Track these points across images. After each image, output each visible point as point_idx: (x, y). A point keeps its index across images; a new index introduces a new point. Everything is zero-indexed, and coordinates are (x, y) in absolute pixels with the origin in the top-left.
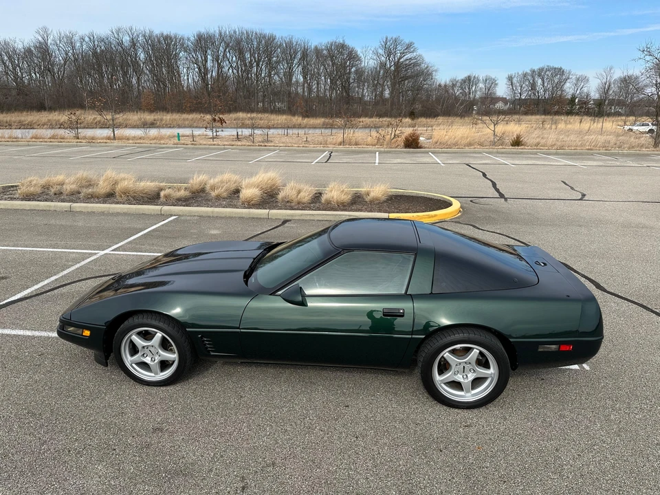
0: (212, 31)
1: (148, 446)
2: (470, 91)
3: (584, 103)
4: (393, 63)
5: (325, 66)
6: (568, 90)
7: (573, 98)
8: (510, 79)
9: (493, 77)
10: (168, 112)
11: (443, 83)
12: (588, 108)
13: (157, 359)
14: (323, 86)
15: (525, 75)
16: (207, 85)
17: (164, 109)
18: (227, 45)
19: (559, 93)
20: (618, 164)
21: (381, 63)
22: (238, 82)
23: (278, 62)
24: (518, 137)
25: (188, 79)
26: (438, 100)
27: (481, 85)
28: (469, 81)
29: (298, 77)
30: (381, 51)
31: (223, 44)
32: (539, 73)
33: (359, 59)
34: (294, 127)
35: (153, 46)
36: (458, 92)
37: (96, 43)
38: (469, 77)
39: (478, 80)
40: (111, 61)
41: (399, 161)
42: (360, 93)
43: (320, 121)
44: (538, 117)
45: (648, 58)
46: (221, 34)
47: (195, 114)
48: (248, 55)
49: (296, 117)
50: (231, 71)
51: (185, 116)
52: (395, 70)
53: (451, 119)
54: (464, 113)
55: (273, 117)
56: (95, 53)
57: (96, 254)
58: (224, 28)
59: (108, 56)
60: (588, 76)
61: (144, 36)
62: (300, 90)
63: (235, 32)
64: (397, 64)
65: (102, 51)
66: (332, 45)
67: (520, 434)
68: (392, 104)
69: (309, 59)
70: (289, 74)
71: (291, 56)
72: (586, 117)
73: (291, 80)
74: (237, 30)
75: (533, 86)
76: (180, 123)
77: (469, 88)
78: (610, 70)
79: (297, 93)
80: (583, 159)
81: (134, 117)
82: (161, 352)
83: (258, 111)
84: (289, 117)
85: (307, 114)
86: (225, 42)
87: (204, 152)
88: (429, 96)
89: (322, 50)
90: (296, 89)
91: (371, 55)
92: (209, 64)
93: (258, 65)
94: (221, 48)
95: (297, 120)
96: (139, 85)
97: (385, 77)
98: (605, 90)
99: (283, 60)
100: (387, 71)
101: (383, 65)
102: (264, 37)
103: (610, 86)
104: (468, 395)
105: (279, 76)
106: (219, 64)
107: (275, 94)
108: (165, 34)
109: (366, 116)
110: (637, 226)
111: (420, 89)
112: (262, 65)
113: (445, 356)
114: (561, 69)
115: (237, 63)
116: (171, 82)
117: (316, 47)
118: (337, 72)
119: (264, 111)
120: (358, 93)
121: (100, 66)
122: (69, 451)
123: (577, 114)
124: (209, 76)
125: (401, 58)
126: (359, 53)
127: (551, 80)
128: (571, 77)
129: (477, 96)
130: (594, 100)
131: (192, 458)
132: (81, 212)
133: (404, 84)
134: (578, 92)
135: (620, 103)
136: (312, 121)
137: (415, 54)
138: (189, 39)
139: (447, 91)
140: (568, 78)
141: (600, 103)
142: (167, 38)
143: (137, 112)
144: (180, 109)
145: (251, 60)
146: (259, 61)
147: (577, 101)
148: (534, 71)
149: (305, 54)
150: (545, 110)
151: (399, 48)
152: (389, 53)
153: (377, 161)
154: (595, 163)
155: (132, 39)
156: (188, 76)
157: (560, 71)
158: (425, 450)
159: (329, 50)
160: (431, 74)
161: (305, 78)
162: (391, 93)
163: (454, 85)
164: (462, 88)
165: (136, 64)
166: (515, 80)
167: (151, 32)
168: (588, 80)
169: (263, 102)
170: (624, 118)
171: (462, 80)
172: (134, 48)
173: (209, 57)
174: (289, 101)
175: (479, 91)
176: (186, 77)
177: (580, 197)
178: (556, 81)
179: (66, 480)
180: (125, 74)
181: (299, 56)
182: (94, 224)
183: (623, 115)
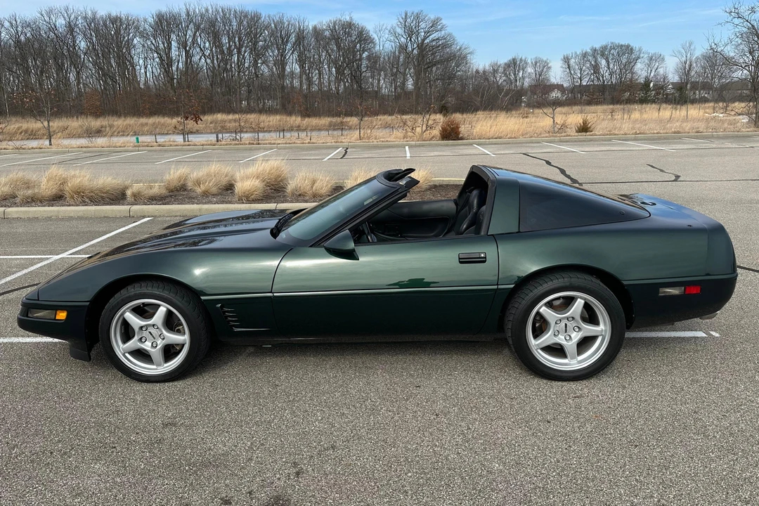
0: (176, 10)
1: (160, 441)
2: (516, 77)
3: (660, 88)
4: (415, 46)
5: (327, 52)
6: (639, 72)
7: (647, 82)
8: (566, 60)
9: (545, 59)
10: (120, 116)
11: (481, 68)
12: (667, 95)
13: (160, 343)
14: (326, 77)
15: (585, 55)
16: (173, 79)
17: (116, 113)
18: (197, 28)
19: (629, 76)
20: (714, 146)
21: (401, 46)
22: (214, 75)
23: (266, 48)
24: (585, 123)
25: (146, 73)
26: (476, 91)
27: (530, 70)
28: (514, 65)
29: (293, 66)
30: (400, 31)
31: (191, 26)
32: (602, 52)
33: (372, 42)
34: (291, 129)
35: (97, 30)
36: (501, 79)
37: (20, 29)
38: (514, 60)
39: (526, 63)
40: (40, 53)
41: (436, 153)
42: (375, 84)
43: (325, 121)
44: (605, 107)
45: (737, 21)
46: (188, 12)
47: (156, 117)
48: (225, 40)
49: (293, 118)
50: (203, 60)
51: (143, 120)
52: (419, 54)
53: (494, 114)
54: (509, 107)
55: (263, 117)
56: (18, 42)
57: (48, 259)
58: (192, 5)
59: (36, 45)
60: (663, 54)
61: (85, 18)
62: (296, 83)
63: (207, 10)
64: (421, 47)
65: (28, 39)
66: (335, 23)
67: (646, 401)
68: (418, 96)
69: (306, 42)
70: (281, 63)
71: (283, 41)
72: (664, 105)
73: (284, 69)
74: (210, 8)
75: (596, 68)
76: (136, 129)
77: (515, 74)
78: (690, 46)
79: (292, 86)
80: (670, 143)
81: (75, 123)
82: (165, 332)
83: (242, 111)
84: (284, 117)
85: (308, 113)
86: (195, 24)
87: (177, 154)
88: (464, 86)
89: (324, 30)
90: (292, 83)
91: (387, 36)
92: (174, 53)
93: (239, 52)
94: (189, 32)
95: (296, 120)
96: (79, 83)
97: (406, 64)
98: (686, 71)
99: (272, 44)
100: (408, 56)
101: (403, 48)
102: (246, 16)
103: (691, 65)
104: (574, 361)
105: (268, 66)
106: (187, 52)
107: (263, 88)
108: (114, 14)
109: (384, 114)
110: (750, 202)
111: (452, 77)
112: (245, 52)
113: (541, 310)
114: (628, 46)
115: (211, 50)
116: (123, 76)
117: (315, 28)
118: (344, 59)
119: (250, 110)
120: (372, 84)
121: (24, 59)
122: (52, 453)
123: (653, 102)
124: (174, 68)
125: (425, 38)
126: (371, 33)
127: (618, 61)
128: (642, 55)
129: (526, 84)
130: (672, 83)
131: (221, 449)
132: (19, 219)
133: (431, 70)
134: (652, 74)
135: (706, 86)
136: (314, 121)
137: (443, 32)
138: (145, 20)
139: (487, 79)
140: (639, 58)
141: (680, 87)
142: (115, 20)
143: (77, 118)
144: (137, 111)
145: (230, 46)
146: (241, 46)
147: (652, 85)
148: (595, 50)
149: (301, 37)
150: (613, 98)
151: (423, 25)
152: (410, 32)
153: (408, 155)
154: (685, 147)
155: (69, 23)
156: (146, 69)
157: (628, 49)
158: (527, 422)
159: (333, 30)
160: (465, 57)
161: (302, 67)
162: (416, 84)
163: (495, 71)
164: (505, 74)
165: (74, 55)
166: (572, 62)
167: (94, 14)
168: (663, 59)
169: (248, 99)
170: (711, 104)
171: (506, 64)
172: (72, 34)
173: (174, 44)
174: (282, 97)
175: (527, 78)
176: (143, 71)
177: (674, 178)
178: (624, 61)
179: (52, 481)
180: (60, 68)
181: (293, 38)
182: (39, 230)
183: (711, 101)
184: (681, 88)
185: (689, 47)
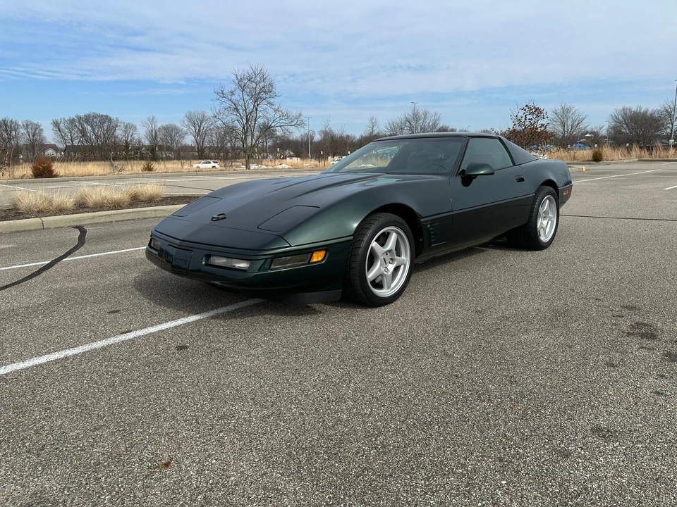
2: (9, 137)
3: (137, 149)
6: (119, 137)
7: (127, 144)
8: (56, 124)
9: (35, 122)
12: (143, 154)
15: (72, 121)
19: (112, 139)
27: (22, 131)
28: (5, 125)
32: (86, 119)
38: (4, 121)
39: (18, 125)
54: (11, 162)
60: (134, 124)
75: (83, 132)
77: (7, 134)
98: (153, 137)
103: (156, 133)
114: (107, 116)
127: (100, 127)
128: (119, 124)
130: (146, 146)
134: (129, 139)
135: (169, 149)
140: (117, 126)
141: (151, 149)
147: (130, 146)
148: (80, 118)
157: (106, 119)
166: (62, 126)
168: (136, 128)
175: (20, 138)
178: (105, 128)
183: (174, 159)
184: (153, 150)
185: (152, 120)
